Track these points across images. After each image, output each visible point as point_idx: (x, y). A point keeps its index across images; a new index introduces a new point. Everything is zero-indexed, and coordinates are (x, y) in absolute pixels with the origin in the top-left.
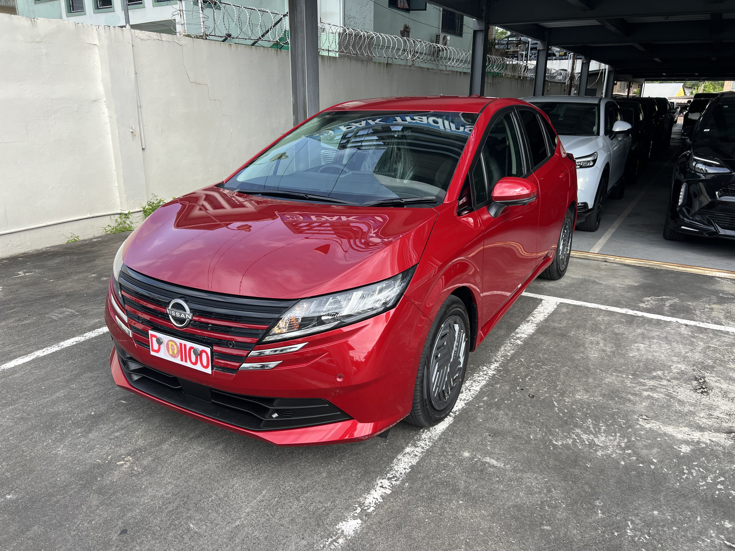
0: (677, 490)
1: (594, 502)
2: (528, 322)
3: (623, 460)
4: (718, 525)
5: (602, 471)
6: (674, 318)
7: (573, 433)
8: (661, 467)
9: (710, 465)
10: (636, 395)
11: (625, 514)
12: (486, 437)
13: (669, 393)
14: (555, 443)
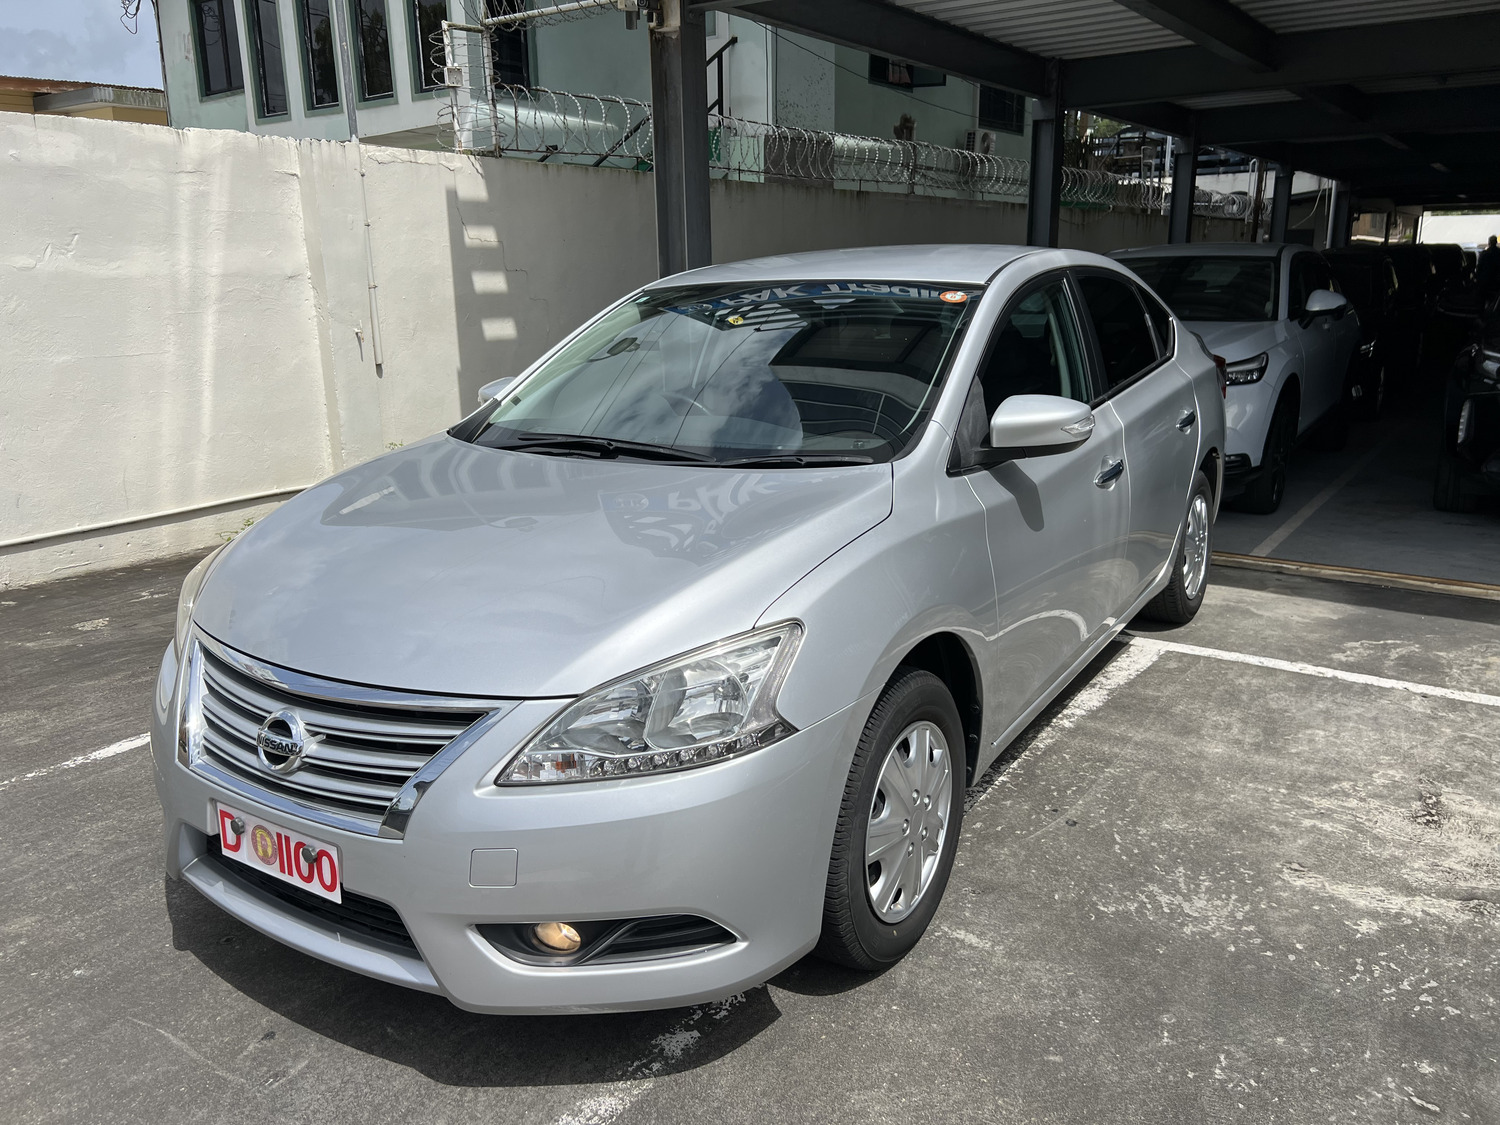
0: (1333, 1001)
1: (1158, 1016)
2: (1093, 686)
3: (1234, 943)
4: (1404, 1069)
5: (1186, 962)
6: (1401, 682)
7: (1143, 892)
8: (1310, 959)
9: (1414, 958)
10: (1286, 825)
11: (1217, 1040)
12: (966, 895)
13: (1357, 822)
14: (1102, 908)
